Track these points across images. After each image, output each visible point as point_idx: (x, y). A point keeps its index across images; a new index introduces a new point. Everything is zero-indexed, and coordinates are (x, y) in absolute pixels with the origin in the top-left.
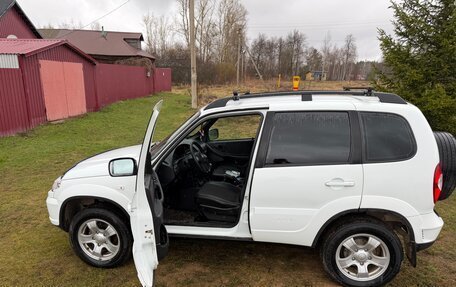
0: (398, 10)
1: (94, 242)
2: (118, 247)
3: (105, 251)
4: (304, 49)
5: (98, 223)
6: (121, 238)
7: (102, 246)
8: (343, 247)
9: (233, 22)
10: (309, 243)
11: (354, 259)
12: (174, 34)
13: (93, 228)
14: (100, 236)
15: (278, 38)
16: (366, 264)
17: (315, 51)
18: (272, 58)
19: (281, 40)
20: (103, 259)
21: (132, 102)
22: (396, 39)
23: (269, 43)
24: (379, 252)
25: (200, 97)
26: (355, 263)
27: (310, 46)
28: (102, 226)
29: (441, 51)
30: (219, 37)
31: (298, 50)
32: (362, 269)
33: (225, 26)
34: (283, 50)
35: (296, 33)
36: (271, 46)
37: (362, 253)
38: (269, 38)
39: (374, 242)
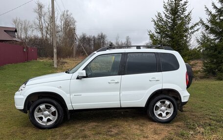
0: (155, 23)
1: (43, 116)
2: (56, 117)
3: (49, 120)
4: (106, 42)
5: (46, 106)
6: (58, 112)
7: (47, 118)
8: (156, 106)
9: (68, 26)
10: (144, 106)
11: (161, 111)
12: (33, 30)
13: (43, 109)
14: (47, 112)
15: (93, 36)
16: (165, 112)
17: (112, 43)
18: (90, 46)
19: (94, 37)
20: (48, 124)
21: (16, 65)
22: (156, 34)
23: (88, 38)
24: (169, 107)
25: (58, 62)
26: (161, 112)
27: (109, 41)
28: (48, 108)
29: (174, 40)
30: (61, 34)
31: (103, 42)
32: (164, 114)
33: (64, 28)
34: (96, 42)
35: (102, 34)
36: (89, 40)
37: (163, 108)
38: (88, 35)
39: (168, 103)
